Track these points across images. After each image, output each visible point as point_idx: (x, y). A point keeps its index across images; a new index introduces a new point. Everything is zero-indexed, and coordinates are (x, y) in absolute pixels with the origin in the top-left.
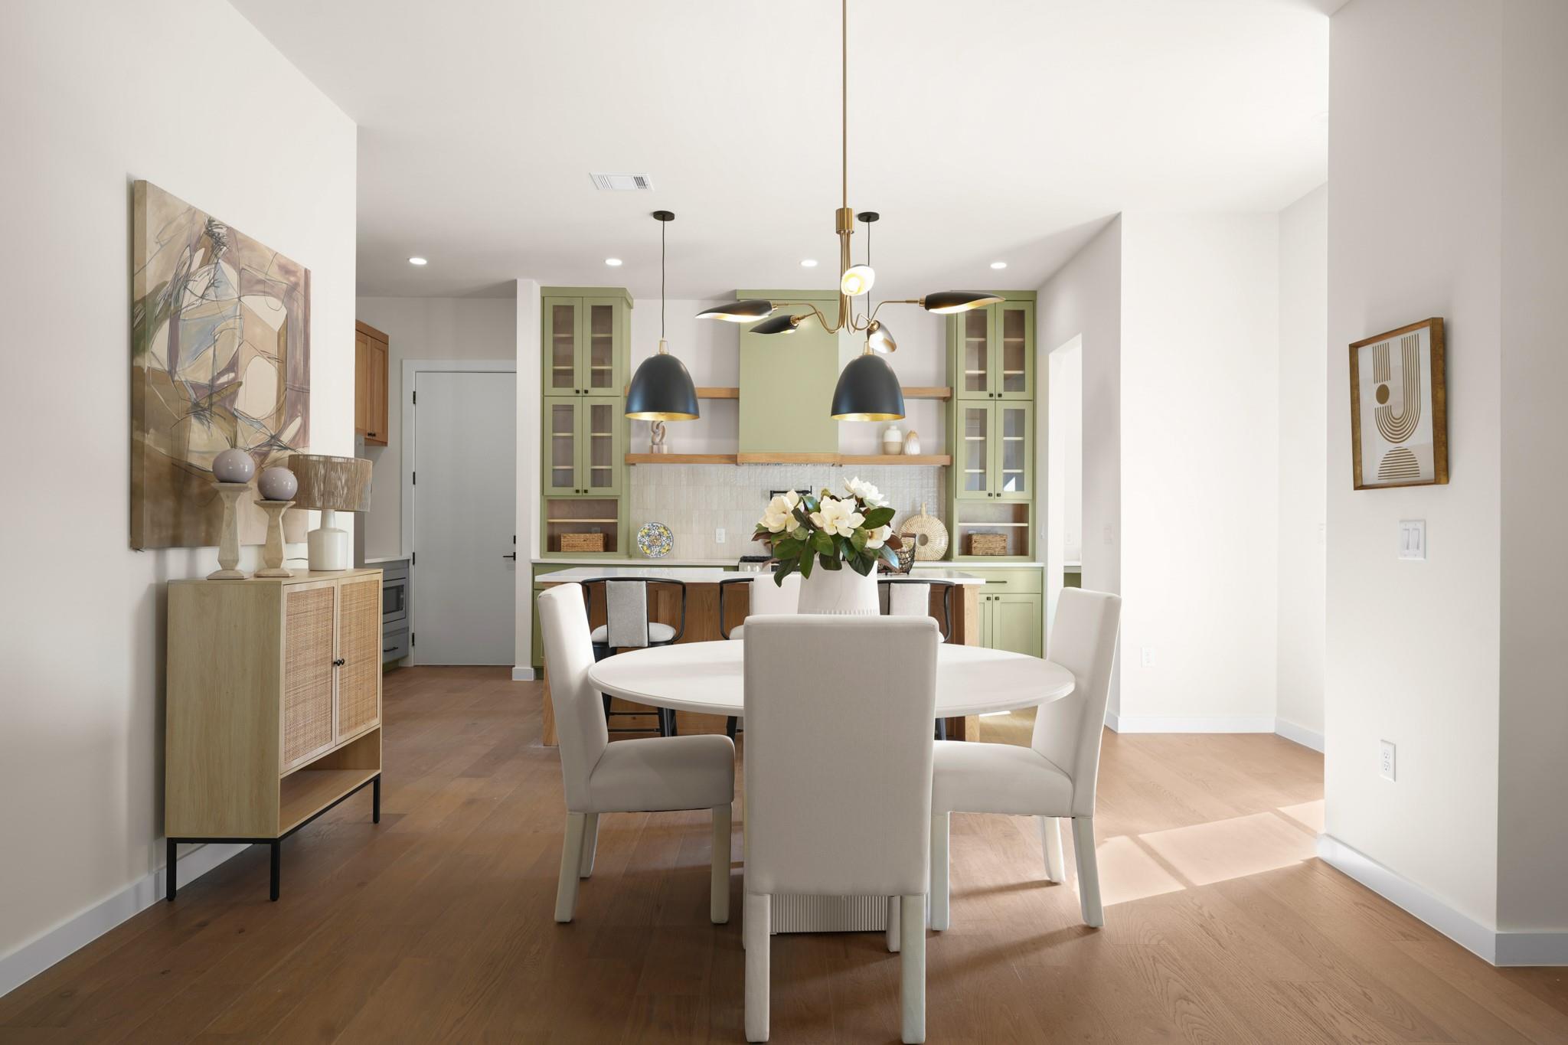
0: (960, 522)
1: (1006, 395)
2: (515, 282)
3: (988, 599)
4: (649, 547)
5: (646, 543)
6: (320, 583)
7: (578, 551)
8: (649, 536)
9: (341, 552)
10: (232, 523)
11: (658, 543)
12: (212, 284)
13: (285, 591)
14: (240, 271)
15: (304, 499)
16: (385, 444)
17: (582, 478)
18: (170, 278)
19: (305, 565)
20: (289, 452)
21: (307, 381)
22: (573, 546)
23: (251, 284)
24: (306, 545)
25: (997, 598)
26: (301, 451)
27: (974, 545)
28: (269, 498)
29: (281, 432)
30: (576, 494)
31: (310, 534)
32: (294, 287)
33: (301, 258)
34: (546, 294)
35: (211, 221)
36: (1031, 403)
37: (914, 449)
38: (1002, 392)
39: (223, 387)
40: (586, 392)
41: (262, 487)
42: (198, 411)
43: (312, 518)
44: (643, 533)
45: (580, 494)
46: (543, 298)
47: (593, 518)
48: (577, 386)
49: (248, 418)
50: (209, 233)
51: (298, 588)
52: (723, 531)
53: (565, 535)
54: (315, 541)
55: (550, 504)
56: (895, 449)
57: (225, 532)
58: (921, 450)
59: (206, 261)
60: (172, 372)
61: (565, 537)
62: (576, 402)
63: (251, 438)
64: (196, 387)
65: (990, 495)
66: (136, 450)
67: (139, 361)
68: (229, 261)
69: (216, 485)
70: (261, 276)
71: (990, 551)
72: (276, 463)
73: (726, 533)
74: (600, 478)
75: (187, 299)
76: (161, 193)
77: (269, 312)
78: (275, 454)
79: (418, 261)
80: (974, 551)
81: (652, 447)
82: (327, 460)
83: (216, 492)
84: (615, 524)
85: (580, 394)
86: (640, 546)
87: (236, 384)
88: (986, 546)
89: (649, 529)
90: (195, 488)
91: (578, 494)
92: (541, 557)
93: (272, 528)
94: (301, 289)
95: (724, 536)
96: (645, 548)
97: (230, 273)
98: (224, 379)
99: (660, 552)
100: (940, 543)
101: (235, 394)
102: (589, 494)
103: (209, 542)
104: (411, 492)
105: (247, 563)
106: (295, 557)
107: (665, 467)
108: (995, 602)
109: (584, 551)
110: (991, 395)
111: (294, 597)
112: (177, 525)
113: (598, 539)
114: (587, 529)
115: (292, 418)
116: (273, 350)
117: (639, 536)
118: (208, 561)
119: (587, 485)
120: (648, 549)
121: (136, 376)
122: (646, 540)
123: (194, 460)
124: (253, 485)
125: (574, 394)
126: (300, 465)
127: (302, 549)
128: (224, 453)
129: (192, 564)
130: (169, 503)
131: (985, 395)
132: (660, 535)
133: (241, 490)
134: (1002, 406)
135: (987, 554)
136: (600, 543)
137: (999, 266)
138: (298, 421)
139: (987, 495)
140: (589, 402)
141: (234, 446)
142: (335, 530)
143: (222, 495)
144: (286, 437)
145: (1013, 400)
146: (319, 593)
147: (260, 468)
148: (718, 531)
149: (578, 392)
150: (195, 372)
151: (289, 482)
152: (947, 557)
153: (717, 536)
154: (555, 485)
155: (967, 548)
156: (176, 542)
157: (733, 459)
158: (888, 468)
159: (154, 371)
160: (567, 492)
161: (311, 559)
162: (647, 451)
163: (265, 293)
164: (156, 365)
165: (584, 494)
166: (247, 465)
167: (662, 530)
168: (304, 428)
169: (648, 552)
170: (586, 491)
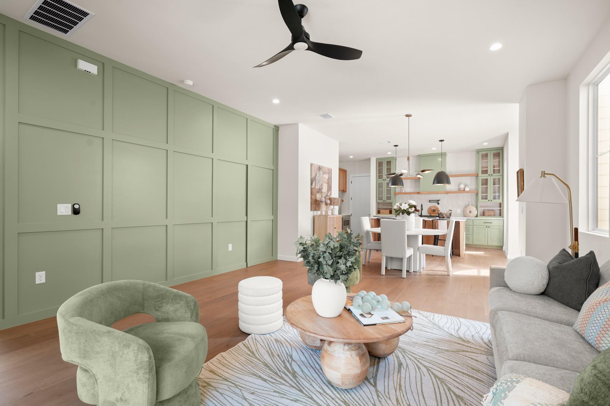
0: (480, 207)
1: (493, 175)
2: (370, 158)
3: (486, 227)
6: (333, 216)
9: (336, 212)
10: (322, 208)
12: (320, 174)
13: (328, 217)
14: (323, 172)
15: (331, 204)
16: (346, 192)
17: (385, 198)
18: (315, 175)
19: (331, 214)
20: (329, 197)
21: (331, 186)
22: (383, 213)
23: (324, 173)
24: (331, 211)
25: (489, 227)
26: (331, 197)
27: (485, 213)
28: (326, 204)
29: (328, 194)
30: (383, 202)
31: (332, 209)
32: (330, 172)
33: (330, 167)
34: (377, 159)
35: (319, 166)
36: (502, 176)
37: (467, 189)
38: (493, 174)
39: (321, 188)
41: (325, 202)
42: (318, 192)
43: (332, 207)
46: (376, 161)
47: (387, 207)
48: (384, 178)
49: (324, 192)
50: (319, 168)
51: (330, 217)
53: (381, 210)
54: (332, 210)
55: (378, 204)
56: (463, 189)
57: (321, 209)
58: (470, 189)
59: (319, 171)
60: (315, 187)
62: (383, 182)
63: (324, 195)
64: (318, 189)
65: (489, 200)
66: (311, 198)
67: (312, 187)
68: (321, 171)
69: (320, 202)
70: (325, 172)
71: (491, 215)
72: (327, 199)
74: (389, 198)
75: (317, 177)
76: (314, 164)
77: (326, 176)
78: (327, 197)
79: (351, 157)
80: (485, 215)
82: (334, 198)
83: (320, 203)
84: (392, 208)
87: (322, 188)
88: (489, 214)
90: (317, 203)
92: (376, 215)
93: (327, 208)
94: (331, 172)
97: (321, 172)
98: (321, 187)
100: (475, 213)
101: (322, 189)
102: (386, 202)
103: (319, 210)
104: (351, 201)
105: (324, 213)
106: (330, 213)
107: (404, 195)
108: (489, 228)
109: (385, 214)
110: (489, 175)
111: (329, 218)
112: (315, 208)
113: (388, 211)
114: (386, 209)
115: (329, 191)
116: (327, 182)
118: (319, 213)
119: (386, 200)
121: (311, 188)
123: (317, 199)
124: (324, 202)
126: (330, 199)
127: (330, 212)
128: (321, 198)
129: (317, 213)
130: (315, 205)
131: (487, 175)
133: (323, 203)
134: (492, 178)
135: (489, 216)
136: (389, 212)
137: (485, 144)
138: (330, 192)
140: (386, 182)
141: (322, 197)
142: (335, 209)
143: (321, 204)
144: (328, 195)
145: (496, 176)
146: (333, 217)
147: (325, 200)
149: (383, 180)
150: (318, 187)
151: (329, 202)
152: (477, 216)
154: (379, 200)
155: (483, 214)
156: (315, 210)
157: (419, 193)
158: (461, 194)
159: (313, 188)
160: (381, 201)
161: (332, 213)
162: (399, 192)
163: (326, 174)
164: (313, 187)
166: (323, 199)
168: (331, 193)
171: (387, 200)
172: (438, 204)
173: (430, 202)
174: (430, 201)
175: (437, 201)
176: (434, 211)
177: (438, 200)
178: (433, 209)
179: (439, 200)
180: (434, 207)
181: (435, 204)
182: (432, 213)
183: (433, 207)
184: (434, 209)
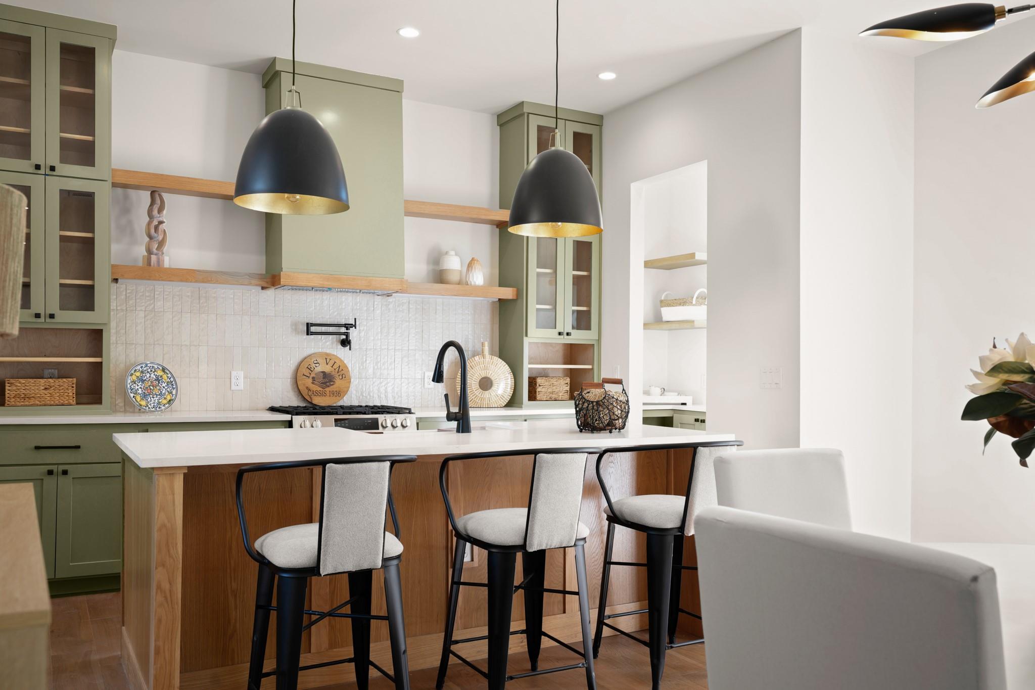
0: (528, 363)
4: (144, 396)
5: (140, 391)
7: (31, 405)
8: (143, 381)
11: (156, 391)
17: (46, 296)
22: (26, 397)
27: (539, 389)
30: (35, 320)
36: (597, 236)
37: (477, 278)
40: (53, 168)
44: (134, 377)
45: (42, 320)
47: (45, 356)
48: (37, 159)
52: (241, 374)
53: (12, 381)
61: (11, 384)
62: (36, 182)
65: (560, 334)
71: (554, 396)
73: (245, 378)
74: (75, 297)
80: (538, 397)
81: (149, 259)
85: (42, 171)
86: (132, 395)
88: (550, 390)
89: (142, 372)
91: (39, 320)
95: (242, 380)
96: (138, 398)
99: (159, 403)
100: (503, 386)
102: (57, 319)
109: (45, 405)
113: (68, 386)
114: (63, 371)
117: (129, 381)
119: (54, 307)
120: (142, 399)
122: (139, 387)
125: (32, 170)
132: (157, 379)
135: (551, 400)
139: (557, 334)
140: (56, 185)
148: (234, 374)
149: (38, 167)
153: (233, 381)
162: (140, 262)
165: (48, 320)
167: (160, 373)
169: (143, 403)
170: (52, 316)
171: (62, 308)
172: (346, 343)
173: (308, 333)
174: (313, 329)
175: (343, 330)
176: (327, 379)
177: (347, 326)
178: (319, 369)
179: (351, 326)
180: (328, 358)
181: (328, 345)
182: (317, 394)
183: (322, 361)
184: (328, 369)
